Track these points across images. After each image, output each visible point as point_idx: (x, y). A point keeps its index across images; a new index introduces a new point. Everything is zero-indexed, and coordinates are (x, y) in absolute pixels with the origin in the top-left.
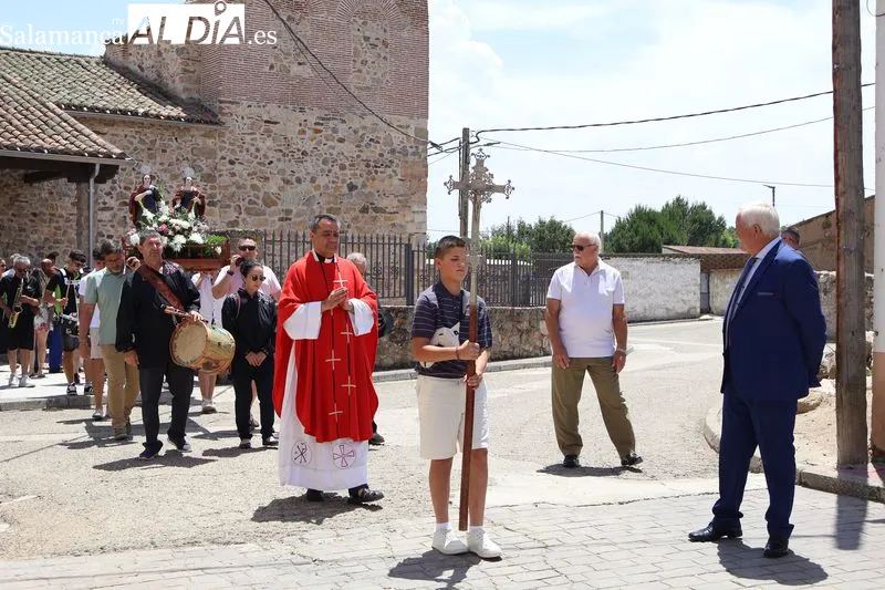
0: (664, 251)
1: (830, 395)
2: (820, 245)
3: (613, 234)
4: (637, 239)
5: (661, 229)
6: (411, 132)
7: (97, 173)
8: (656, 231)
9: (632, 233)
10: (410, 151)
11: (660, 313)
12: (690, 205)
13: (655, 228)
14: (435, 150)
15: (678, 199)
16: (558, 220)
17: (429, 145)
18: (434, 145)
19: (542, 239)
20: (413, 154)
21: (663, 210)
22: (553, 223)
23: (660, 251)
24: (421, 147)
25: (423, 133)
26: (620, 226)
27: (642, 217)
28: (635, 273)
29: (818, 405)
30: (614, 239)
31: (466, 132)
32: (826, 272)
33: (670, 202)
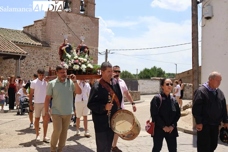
0: (151, 78)
1: (190, 112)
2: (187, 78)
3: (140, 74)
4: (145, 76)
5: (150, 73)
6: (94, 50)
7: (21, 58)
8: (150, 74)
9: (144, 74)
10: (94, 54)
11: (151, 92)
12: (157, 68)
13: (149, 73)
14: (100, 54)
15: (154, 67)
16: (127, 71)
17: (98, 53)
18: (99, 53)
19: (123, 75)
20: (95, 55)
21: (151, 69)
22: (126, 71)
23: (150, 78)
24: (96, 54)
25: (97, 50)
26: (141, 72)
27: (146, 70)
28: (145, 83)
29: (188, 114)
30: (140, 75)
31: (107, 50)
32: (188, 84)
33: (153, 67)
